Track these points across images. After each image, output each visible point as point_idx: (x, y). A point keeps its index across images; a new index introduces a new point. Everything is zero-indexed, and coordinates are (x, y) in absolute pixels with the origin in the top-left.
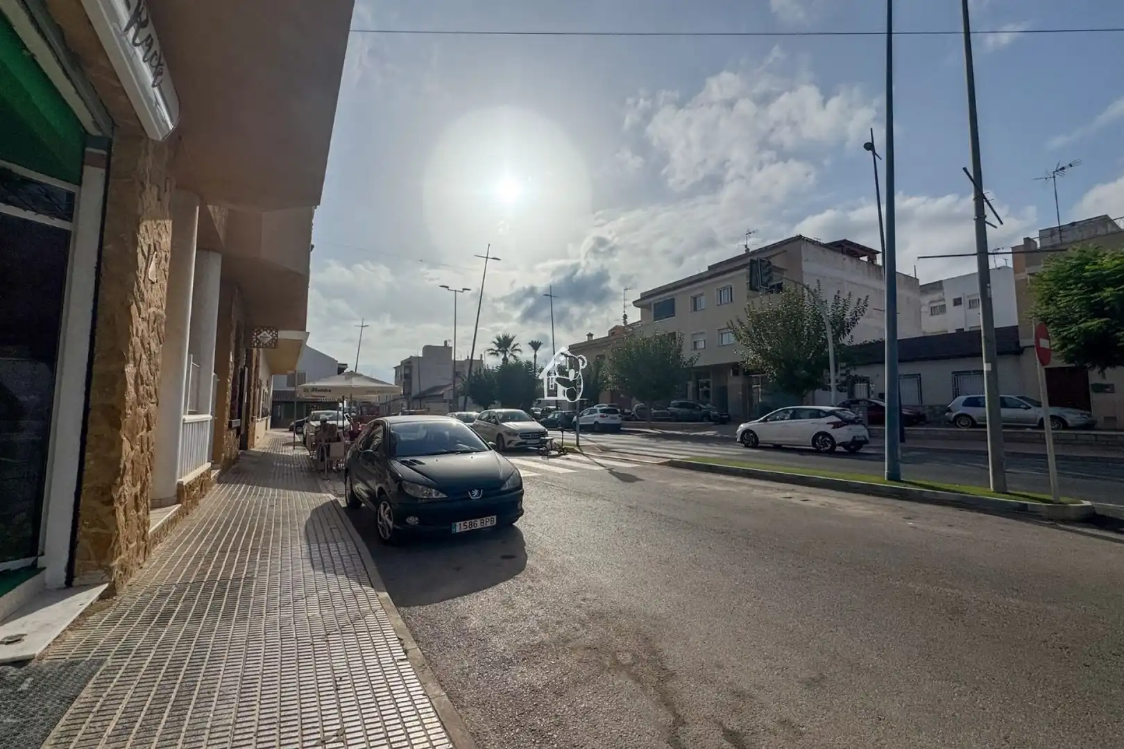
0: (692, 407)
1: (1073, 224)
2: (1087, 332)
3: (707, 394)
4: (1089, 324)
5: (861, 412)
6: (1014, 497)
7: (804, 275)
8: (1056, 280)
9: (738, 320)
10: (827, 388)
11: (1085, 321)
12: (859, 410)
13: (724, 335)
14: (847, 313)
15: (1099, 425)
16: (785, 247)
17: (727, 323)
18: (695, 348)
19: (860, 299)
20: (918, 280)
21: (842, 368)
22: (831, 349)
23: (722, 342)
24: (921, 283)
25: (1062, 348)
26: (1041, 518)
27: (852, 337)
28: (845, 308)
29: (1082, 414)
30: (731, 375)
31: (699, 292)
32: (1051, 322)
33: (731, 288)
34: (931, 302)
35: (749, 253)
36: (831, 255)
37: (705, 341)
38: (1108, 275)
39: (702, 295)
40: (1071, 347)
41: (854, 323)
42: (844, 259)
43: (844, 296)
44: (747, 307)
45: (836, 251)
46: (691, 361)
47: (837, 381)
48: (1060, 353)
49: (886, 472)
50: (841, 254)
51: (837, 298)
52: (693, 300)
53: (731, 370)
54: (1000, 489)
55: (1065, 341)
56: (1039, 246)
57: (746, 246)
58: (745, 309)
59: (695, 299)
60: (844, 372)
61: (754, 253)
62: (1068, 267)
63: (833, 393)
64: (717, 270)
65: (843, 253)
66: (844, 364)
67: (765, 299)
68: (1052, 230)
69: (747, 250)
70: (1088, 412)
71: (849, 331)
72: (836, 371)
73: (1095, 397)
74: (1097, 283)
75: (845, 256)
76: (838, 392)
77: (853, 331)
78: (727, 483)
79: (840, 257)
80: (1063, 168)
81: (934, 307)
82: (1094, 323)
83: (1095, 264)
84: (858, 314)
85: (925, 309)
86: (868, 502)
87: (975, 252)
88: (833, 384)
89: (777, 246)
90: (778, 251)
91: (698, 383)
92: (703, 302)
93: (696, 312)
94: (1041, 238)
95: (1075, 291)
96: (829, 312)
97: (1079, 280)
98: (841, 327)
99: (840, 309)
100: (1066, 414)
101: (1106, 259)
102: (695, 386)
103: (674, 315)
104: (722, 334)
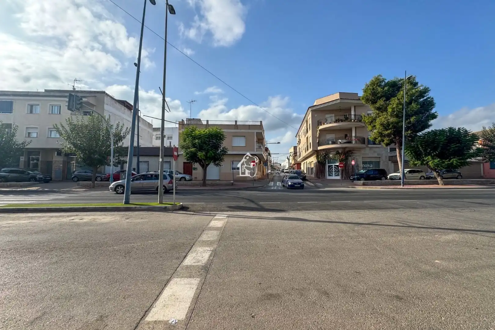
0: (22, 172)
1: (194, 119)
2: (191, 152)
3: (36, 165)
4: (192, 149)
5: (124, 176)
6: (164, 204)
7: (105, 110)
8: (186, 135)
9: (61, 125)
10: (109, 165)
11: (191, 149)
12: (123, 175)
13: (52, 132)
14: (122, 132)
15: (193, 180)
16: (96, 95)
17: (53, 125)
18: (29, 136)
19: (127, 128)
20: (152, 125)
21: (116, 156)
22: (112, 147)
23: (51, 136)
24: (154, 127)
25: (186, 156)
26: (170, 210)
27: (123, 143)
28: (121, 130)
29: (189, 176)
30: (56, 155)
31: (37, 103)
32: (185, 147)
33: (60, 107)
34: (156, 135)
35: (74, 91)
36: (118, 105)
37: (37, 133)
38: (197, 136)
39: (38, 105)
40: (188, 156)
41: (124, 137)
42: (125, 109)
43: (121, 125)
44: (67, 119)
45: (121, 104)
46: (23, 144)
47: (114, 162)
48: (186, 157)
49: (124, 201)
50: (123, 106)
51: (118, 125)
52: (29, 107)
53: (56, 152)
54: (161, 203)
55: (187, 154)
56: (185, 123)
57: (74, 86)
58: (66, 120)
59: (32, 106)
60: (117, 158)
61: (78, 92)
62: (189, 131)
63: (111, 167)
64: (50, 94)
65: (125, 106)
66: (117, 155)
67: (80, 117)
68: (189, 119)
69: (74, 89)
70: (191, 176)
71: (122, 140)
72: (114, 157)
73: (194, 171)
74: (194, 138)
75: (125, 108)
76: (114, 167)
77: (124, 141)
78: (32, 218)
79: (123, 108)
80: (193, 101)
81: (157, 137)
82: (193, 149)
83: (195, 132)
84: (126, 134)
85: (154, 137)
86: (114, 215)
87: (161, 119)
88: (112, 163)
89: (91, 92)
90: (93, 95)
91: (29, 158)
92: (38, 110)
93: (31, 115)
94: (186, 121)
95: (190, 139)
96: (113, 131)
97: (191, 136)
98: (119, 138)
99: (119, 130)
100: (186, 177)
101: (197, 131)
102: (27, 160)
103: (12, 113)
104: (51, 131)
